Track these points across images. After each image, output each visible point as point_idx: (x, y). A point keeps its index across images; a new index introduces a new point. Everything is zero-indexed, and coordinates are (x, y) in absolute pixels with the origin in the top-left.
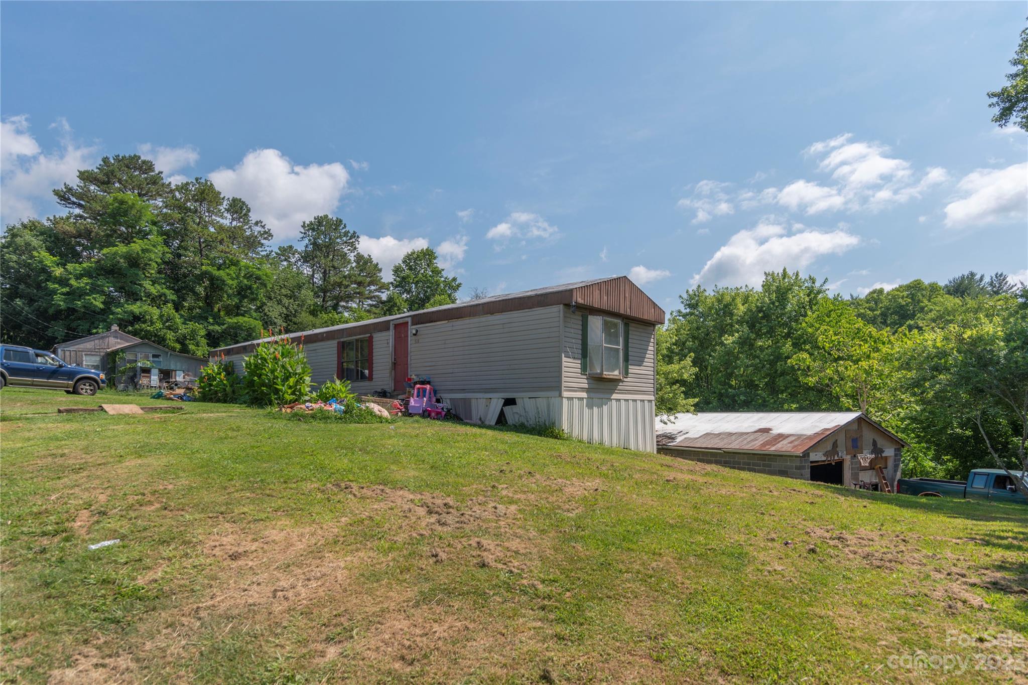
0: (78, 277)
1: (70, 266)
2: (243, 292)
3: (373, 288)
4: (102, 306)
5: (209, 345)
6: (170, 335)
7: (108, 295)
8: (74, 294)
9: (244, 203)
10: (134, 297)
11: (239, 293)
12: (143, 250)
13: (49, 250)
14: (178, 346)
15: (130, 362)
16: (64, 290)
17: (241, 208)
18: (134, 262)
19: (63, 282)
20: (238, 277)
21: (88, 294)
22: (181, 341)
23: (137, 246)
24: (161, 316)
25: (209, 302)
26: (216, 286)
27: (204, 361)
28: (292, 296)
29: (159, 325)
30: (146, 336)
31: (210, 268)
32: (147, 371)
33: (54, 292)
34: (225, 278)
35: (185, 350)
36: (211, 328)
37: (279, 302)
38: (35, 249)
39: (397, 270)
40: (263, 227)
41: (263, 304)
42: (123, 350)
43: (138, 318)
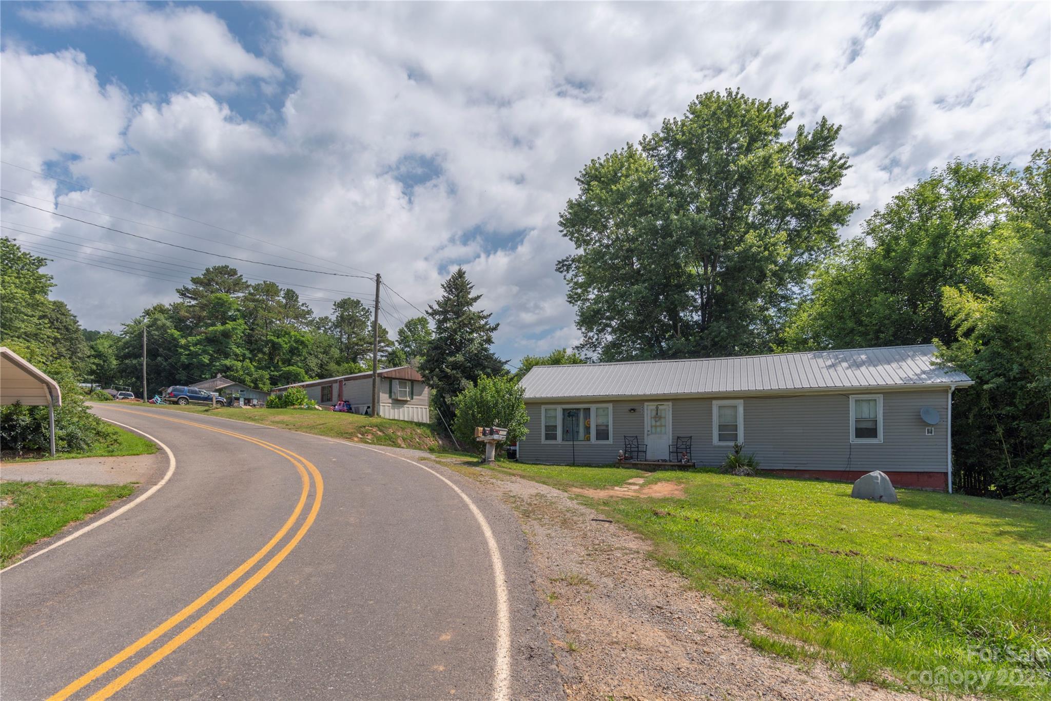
0: (195, 345)
1: (189, 338)
2: (293, 351)
3: (382, 344)
4: (208, 362)
5: (271, 384)
6: (248, 379)
7: (211, 355)
8: (192, 355)
9: (294, 293)
10: (227, 356)
11: (290, 352)
12: (233, 328)
13: (176, 328)
14: (252, 385)
15: (228, 394)
16: (187, 353)
17: (293, 296)
18: (226, 335)
19: (186, 347)
20: (290, 342)
21: (200, 355)
22: (255, 381)
23: (230, 326)
24: (242, 367)
25: (271, 357)
26: (275, 347)
27: (269, 394)
28: (325, 353)
29: (241, 373)
30: (233, 379)
31: (272, 338)
32: (237, 399)
33: (181, 354)
34: (282, 343)
35: (256, 387)
36: (272, 373)
37: (316, 357)
38: (168, 327)
39: (401, 332)
40: (307, 307)
41: (306, 358)
42: (225, 388)
43: (229, 368)
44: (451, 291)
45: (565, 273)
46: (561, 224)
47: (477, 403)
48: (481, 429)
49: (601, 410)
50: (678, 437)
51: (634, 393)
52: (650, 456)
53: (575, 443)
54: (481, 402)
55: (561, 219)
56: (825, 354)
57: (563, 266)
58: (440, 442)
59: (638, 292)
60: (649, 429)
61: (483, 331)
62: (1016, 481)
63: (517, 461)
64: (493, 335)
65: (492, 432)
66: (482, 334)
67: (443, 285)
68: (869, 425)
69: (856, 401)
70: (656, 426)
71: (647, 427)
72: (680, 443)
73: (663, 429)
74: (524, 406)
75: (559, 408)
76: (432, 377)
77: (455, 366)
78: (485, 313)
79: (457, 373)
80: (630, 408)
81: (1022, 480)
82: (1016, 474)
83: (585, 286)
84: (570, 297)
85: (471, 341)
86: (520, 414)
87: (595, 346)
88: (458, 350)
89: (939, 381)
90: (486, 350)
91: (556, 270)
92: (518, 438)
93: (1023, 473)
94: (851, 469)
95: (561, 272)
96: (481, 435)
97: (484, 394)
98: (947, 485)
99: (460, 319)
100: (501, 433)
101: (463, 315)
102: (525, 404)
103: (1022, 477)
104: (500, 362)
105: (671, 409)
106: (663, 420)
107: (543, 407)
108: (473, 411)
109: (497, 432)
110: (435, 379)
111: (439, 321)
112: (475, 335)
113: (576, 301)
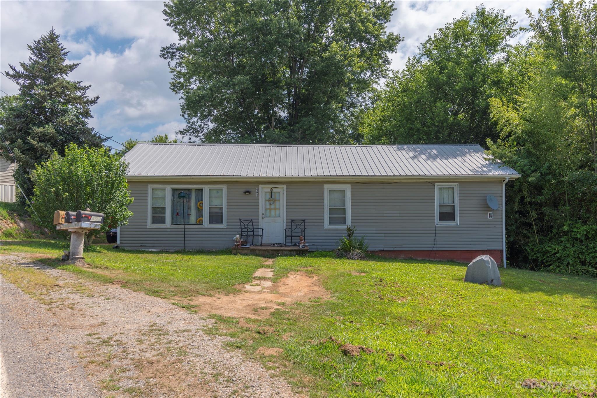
44: (41, 54)
45: (169, 60)
46: (166, 13)
47: (63, 179)
48: (62, 213)
49: (215, 192)
50: (292, 221)
51: (250, 174)
52: (266, 240)
53: (186, 227)
54: (70, 178)
55: (166, 9)
56: (405, 147)
57: (167, 52)
58: (22, 225)
59: (241, 83)
60: (264, 212)
61: (81, 104)
62: (543, 255)
63: (117, 249)
64: (92, 108)
65: (79, 218)
66: (79, 106)
67: (30, 47)
68: (448, 210)
69: (440, 188)
70: (270, 209)
71: (262, 211)
72: (294, 227)
73: (277, 212)
74: (127, 185)
75: (169, 188)
76: (12, 149)
77: (43, 138)
78: (83, 85)
79: (46, 146)
80: (245, 190)
81: (548, 255)
82: (544, 250)
83: (188, 77)
84: (173, 85)
85: (65, 112)
86: (122, 194)
87: (198, 132)
88: (48, 121)
89: (497, 173)
90: (83, 124)
91: (161, 56)
92: (119, 223)
93: (549, 249)
94: (438, 249)
95: (165, 58)
96: (62, 221)
97: (73, 168)
98: (502, 260)
99: (51, 86)
100: (93, 219)
101: (55, 81)
102: (128, 182)
103: (549, 252)
104: (99, 137)
105: (285, 193)
106: (277, 203)
107: (150, 187)
108: (57, 188)
109: (88, 218)
110: (16, 150)
111: (24, 86)
112: (70, 107)
113: (179, 90)
